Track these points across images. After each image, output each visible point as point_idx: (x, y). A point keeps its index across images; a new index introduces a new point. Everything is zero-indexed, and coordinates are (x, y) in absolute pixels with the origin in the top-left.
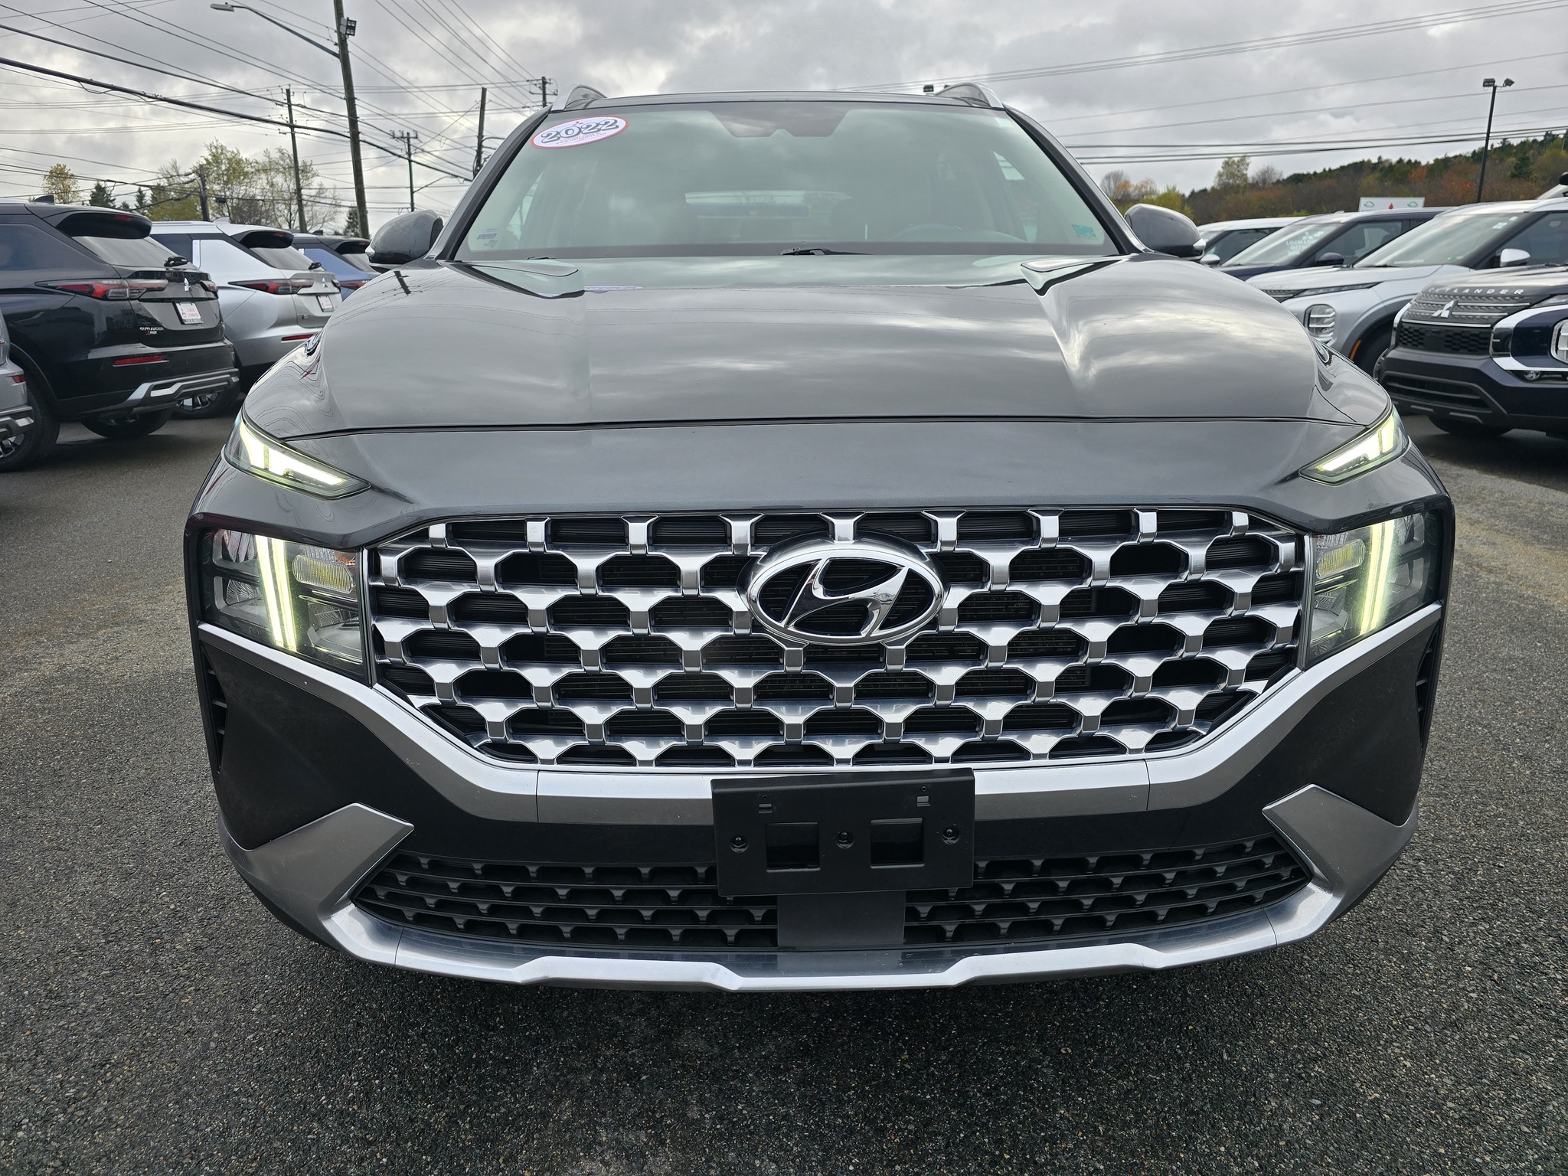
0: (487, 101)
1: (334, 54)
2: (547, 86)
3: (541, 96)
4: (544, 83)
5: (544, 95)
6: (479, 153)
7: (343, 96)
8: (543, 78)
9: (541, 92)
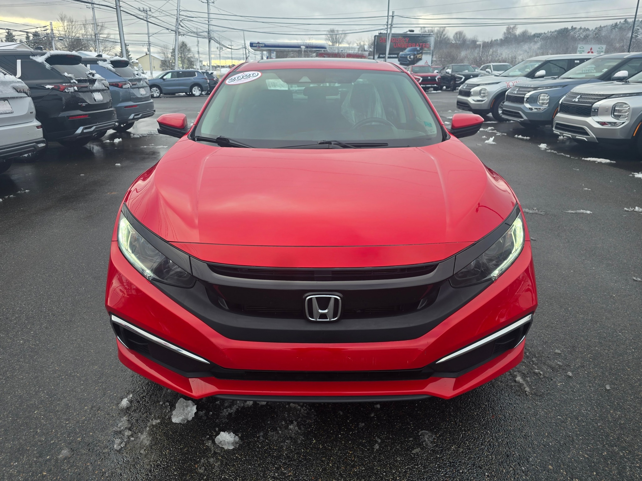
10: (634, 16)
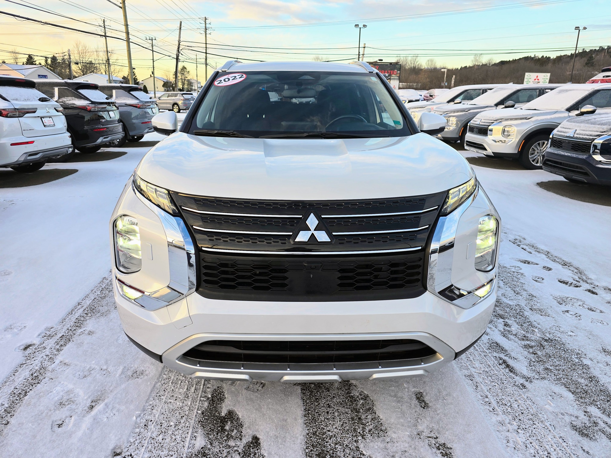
0: (182, 26)
1: (120, 7)
2: (207, 20)
3: (204, 25)
4: (206, 19)
5: (206, 24)
6: (179, 48)
7: (123, 24)
8: (205, 18)
9: (204, 23)
10: (575, 48)
